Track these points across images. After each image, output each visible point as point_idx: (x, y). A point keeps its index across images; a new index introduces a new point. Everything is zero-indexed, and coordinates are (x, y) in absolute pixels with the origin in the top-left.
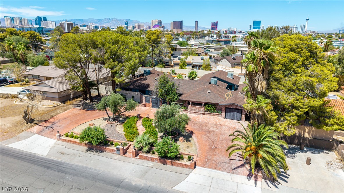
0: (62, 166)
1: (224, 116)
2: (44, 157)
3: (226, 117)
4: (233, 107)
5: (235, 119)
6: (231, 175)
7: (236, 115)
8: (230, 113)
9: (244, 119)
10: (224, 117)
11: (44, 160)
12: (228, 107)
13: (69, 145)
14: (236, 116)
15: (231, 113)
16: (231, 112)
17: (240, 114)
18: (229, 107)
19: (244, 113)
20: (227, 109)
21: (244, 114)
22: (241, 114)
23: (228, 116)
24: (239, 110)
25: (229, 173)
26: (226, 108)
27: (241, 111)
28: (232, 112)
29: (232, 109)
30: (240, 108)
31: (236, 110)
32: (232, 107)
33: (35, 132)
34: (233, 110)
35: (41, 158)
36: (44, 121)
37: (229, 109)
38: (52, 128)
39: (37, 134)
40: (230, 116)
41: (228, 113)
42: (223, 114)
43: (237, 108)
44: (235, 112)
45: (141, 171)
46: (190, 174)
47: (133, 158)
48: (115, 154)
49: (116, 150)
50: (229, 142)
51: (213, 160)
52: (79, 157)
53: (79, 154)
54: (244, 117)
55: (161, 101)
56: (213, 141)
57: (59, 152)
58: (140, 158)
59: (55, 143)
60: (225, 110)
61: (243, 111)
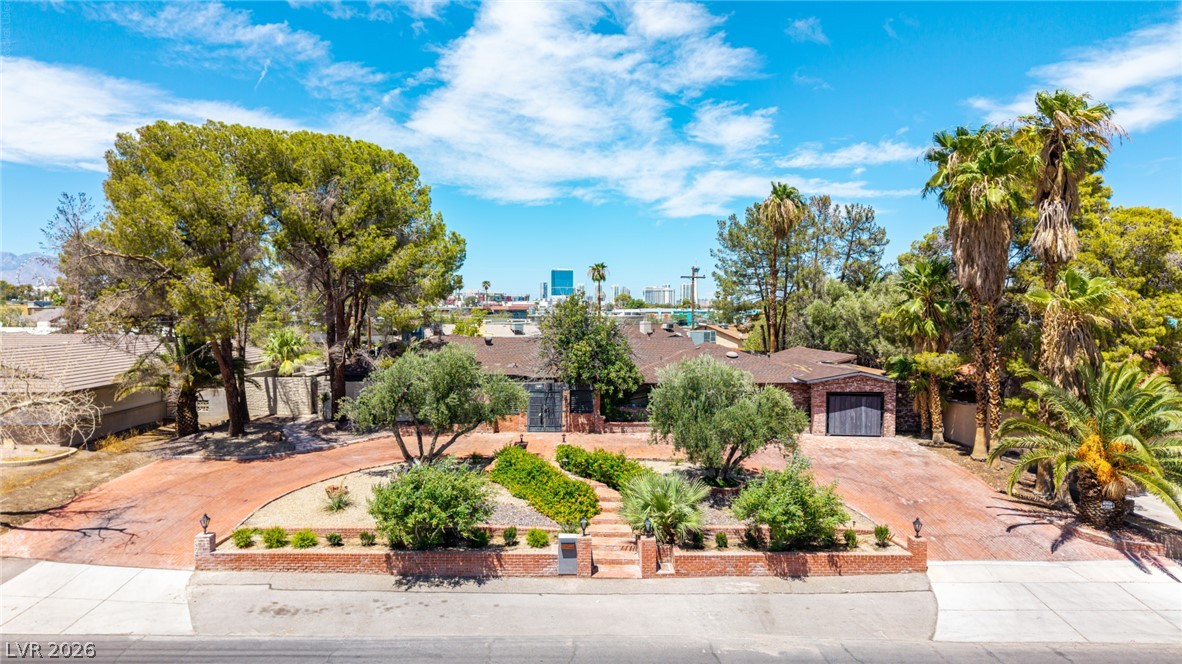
0: (340, 653)
1: (824, 424)
2: (190, 639)
3: (831, 430)
4: (853, 388)
5: (863, 433)
6: (1067, 567)
7: (864, 415)
8: (843, 412)
9: (893, 428)
10: (824, 429)
11: (205, 649)
12: (835, 388)
13: (281, 578)
14: (863, 419)
15: (848, 411)
16: (845, 409)
17: (879, 412)
18: (838, 390)
19: (890, 406)
20: (832, 398)
21: (890, 411)
22: (883, 410)
23: (837, 423)
24: (876, 398)
25: (1053, 560)
26: (830, 395)
27: (880, 399)
28: (851, 408)
29: (851, 394)
30: (876, 390)
31: (864, 399)
32: (848, 390)
33: (26, 555)
34: (853, 399)
35: (186, 643)
36: (44, 512)
37: (838, 397)
38: (121, 531)
39: (47, 560)
40: (843, 423)
41: (837, 414)
42: (820, 418)
43: (868, 389)
44: (861, 406)
45: (741, 611)
46: (930, 586)
47: (644, 577)
48: (552, 575)
49: (554, 557)
50: (932, 484)
51: (955, 535)
52: (388, 609)
53: (376, 601)
54: (890, 419)
55: (566, 400)
56: (885, 488)
57: (257, 609)
58: (678, 574)
59: (190, 580)
60: (825, 405)
61: (887, 398)
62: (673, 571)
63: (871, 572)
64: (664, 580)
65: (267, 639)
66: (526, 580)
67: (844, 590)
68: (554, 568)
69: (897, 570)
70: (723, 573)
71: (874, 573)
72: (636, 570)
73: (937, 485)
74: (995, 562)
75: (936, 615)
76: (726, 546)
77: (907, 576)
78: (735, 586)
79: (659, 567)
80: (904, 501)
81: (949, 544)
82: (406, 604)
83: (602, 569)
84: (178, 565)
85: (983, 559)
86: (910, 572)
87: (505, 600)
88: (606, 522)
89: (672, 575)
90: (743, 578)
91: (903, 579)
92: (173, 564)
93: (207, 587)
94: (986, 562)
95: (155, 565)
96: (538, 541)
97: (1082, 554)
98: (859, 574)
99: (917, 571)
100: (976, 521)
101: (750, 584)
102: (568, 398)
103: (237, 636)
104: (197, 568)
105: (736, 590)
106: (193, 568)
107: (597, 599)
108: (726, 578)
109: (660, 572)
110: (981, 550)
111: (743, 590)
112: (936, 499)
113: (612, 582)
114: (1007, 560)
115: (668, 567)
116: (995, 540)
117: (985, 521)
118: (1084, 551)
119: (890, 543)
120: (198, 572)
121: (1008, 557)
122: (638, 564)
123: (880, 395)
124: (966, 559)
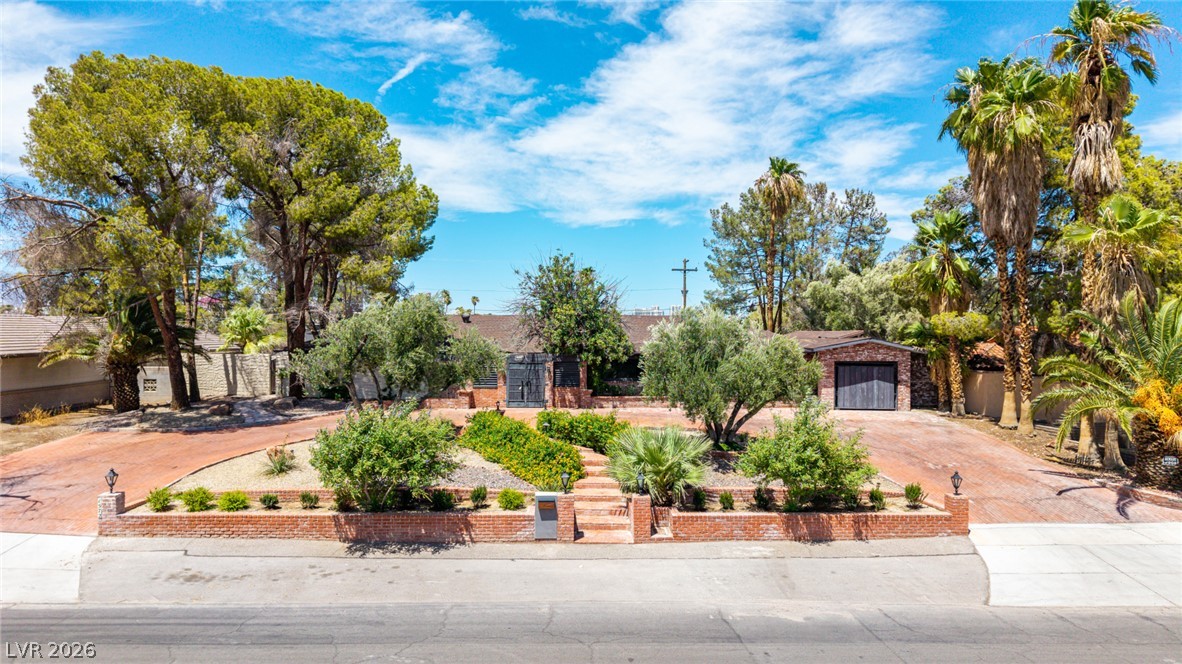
1: (833, 397)
2: (71, 607)
3: (840, 404)
4: (863, 356)
5: (875, 407)
7: (875, 387)
8: (853, 387)
9: (907, 401)
10: (832, 403)
11: (86, 617)
12: (844, 357)
13: (198, 544)
14: (876, 393)
15: (859, 384)
16: (856, 383)
17: (892, 385)
18: (848, 360)
19: (904, 377)
20: (841, 368)
21: (905, 383)
22: (896, 382)
23: (847, 397)
24: (888, 368)
26: (838, 364)
27: (892, 369)
28: (862, 382)
29: (861, 364)
30: (889, 359)
31: (876, 369)
32: (858, 359)
34: (865, 370)
35: (62, 612)
37: (847, 368)
38: (23, 498)
40: (853, 396)
41: (847, 388)
42: (827, 392)
43: (880, 358)
44: (873, 379)
45: (754, 575)
46: (975, 549)
47: (636, 543)
48: (527, 540)
49: (530, 519)
50: (961, 451)
51: (996, 498)
52: (325, 576)
53: (313, 567)
54: (904, 392)
55: (550, 372)
56: (907, 454)
57: (164, 576)
58: (676, 538)
59: (90, 546)
60: (833, 376)
61: (901, 368)
62: (671, 535)
63: (904, 535)
64: (659, 545)
65: (168, 607)
66: (496, 545)
67: (874, 554)
68: (530, 531)
69: (934, 534)
70: (729, 537)
71: (906, 537)
72: (628, 535)
73: (966, 451)
74: (1046, 525)
75: (988, 578)
76: (732, 508)
77: (946, 539)
78: (744, 551)
79: (654, 531)
80: (931, 465)
81: (990, 507)
82: (349, 570)
83: (588, 534)
84: (79, 530)
85: (1032, 522)
86: (949, 535)
87: (469, 566)
88: (592, 486)
89: (670, 539)
90: (753, 542)
91: (942, 542)
92: (73, 529)
93: (108, 553)
94: (1036, 525)
95: (50, 530)
96: (512, 503)
97: (1146, 516)
98: (889, 537)
99: (957, 534)
100: (1017, 485)
101: (762, 549)
102: (552, 369)
103: (132, 604)
104: (100, 534)
105: (747, 555)
106: (96, 534)
107: (581, 564)
108: (733, 543)
109: (656, 536)
110: (1028, 512)
111: (754, 555)
112: (967, 464)
113: (598, 547)
114: (1059, 522)
115: (666, 532)
116: (1041, 503)
117: (1027, 485)
118: (1147, 513)
119: (924, 505)
120: (101, 538)
121: (1061, 519)
122: (629, 529)
123: (893, 365)
124: (1013, 522)
